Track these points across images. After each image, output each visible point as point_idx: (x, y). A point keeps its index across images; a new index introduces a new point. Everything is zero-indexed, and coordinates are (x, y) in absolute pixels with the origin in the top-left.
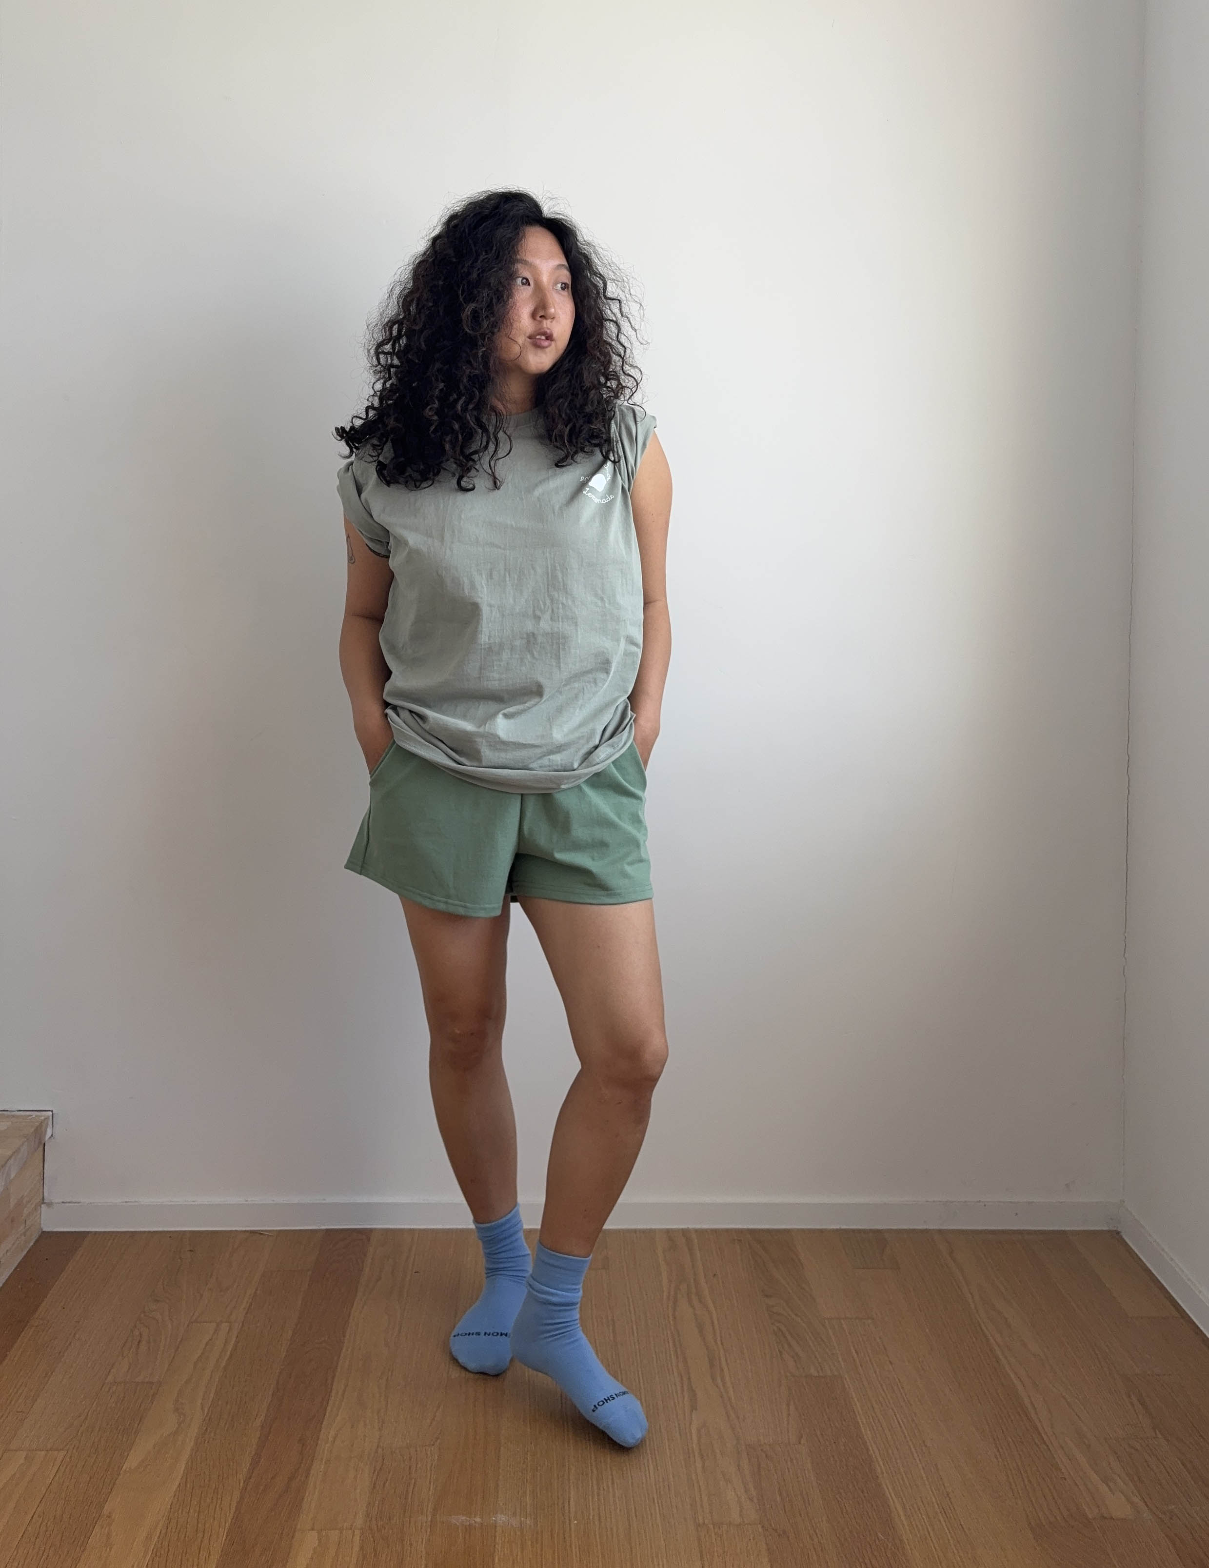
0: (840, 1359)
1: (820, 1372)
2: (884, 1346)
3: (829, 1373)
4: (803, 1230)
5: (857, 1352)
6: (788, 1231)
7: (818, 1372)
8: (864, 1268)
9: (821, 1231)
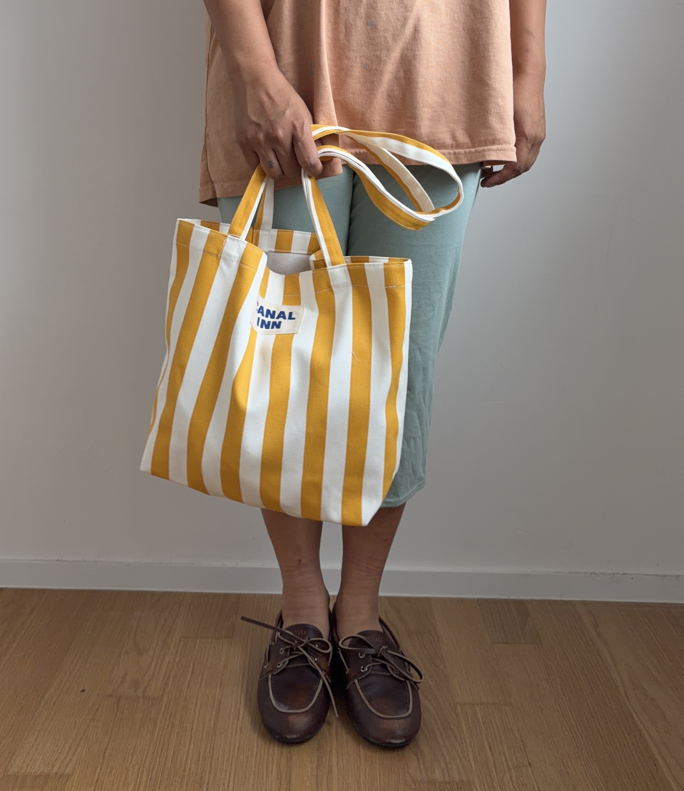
0: (471, 757)
1: (447, 775)
2: (522, 741)
3: (457, 779)
4: (444, 600)
5: (491, 750)
6: (427, 600)
7: (444, 776)
8: (504, 643)
9: (462, 601)
